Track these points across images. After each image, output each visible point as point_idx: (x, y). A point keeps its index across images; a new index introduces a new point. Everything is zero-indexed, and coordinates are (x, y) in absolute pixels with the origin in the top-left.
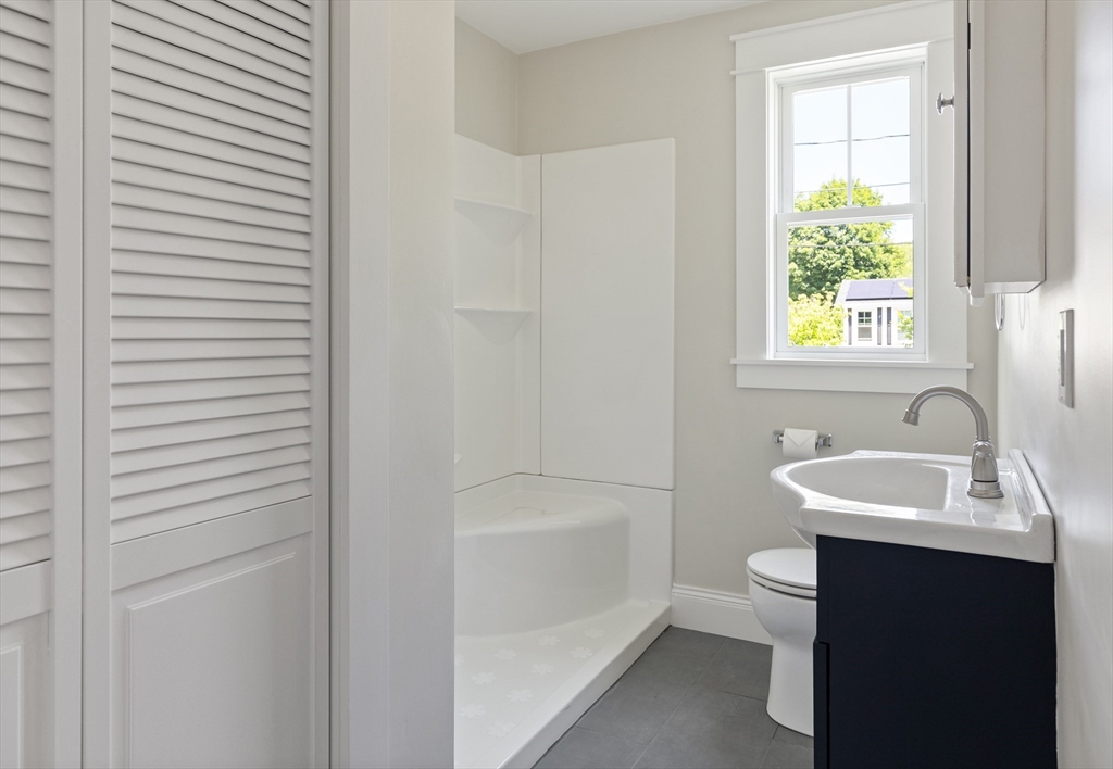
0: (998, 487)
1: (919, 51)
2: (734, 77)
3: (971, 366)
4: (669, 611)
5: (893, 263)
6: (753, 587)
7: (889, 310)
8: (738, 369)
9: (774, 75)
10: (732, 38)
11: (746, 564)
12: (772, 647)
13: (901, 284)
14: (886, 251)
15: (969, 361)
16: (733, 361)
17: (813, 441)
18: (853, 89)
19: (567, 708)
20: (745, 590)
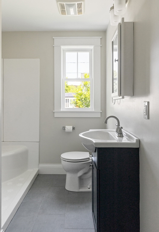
0: (123, 135)
1: (92, 47)
2: (54, 47)
3: (101, 111)
4: (38, 171)
5: (68, 89)
6: (62, 162)
7: (68, 99)
8: (55, 113)
9: (63, 47)
10: (53, 38)
11: (61, 156)
12: (66, 175)
13: (72, 94)
14: (67, 87)
15: (101, 110)
16: (54, 111)
17: (72, 128)
18: (78, 53)
19: (21, 199)
20: (60, 163)
